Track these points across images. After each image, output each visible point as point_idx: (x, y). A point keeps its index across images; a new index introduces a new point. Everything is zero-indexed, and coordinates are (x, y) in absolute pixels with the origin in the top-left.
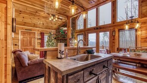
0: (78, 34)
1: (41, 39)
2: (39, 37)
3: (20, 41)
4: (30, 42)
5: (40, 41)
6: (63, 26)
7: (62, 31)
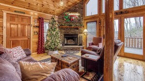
0: (88, 21)
1: (39, 27)
2: (37, 24)
3: (5, 30)
4: (23, 31)
5: (37, 30)
6: (67, 11)
7: (67, 17)
